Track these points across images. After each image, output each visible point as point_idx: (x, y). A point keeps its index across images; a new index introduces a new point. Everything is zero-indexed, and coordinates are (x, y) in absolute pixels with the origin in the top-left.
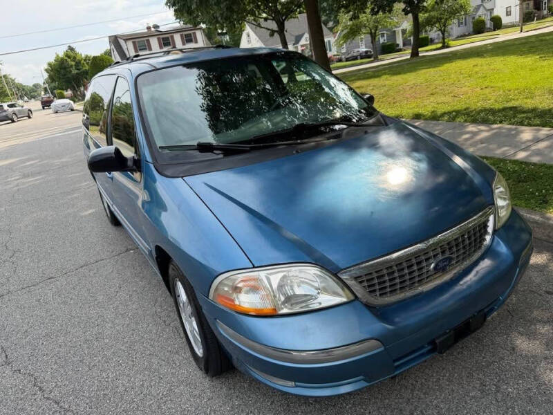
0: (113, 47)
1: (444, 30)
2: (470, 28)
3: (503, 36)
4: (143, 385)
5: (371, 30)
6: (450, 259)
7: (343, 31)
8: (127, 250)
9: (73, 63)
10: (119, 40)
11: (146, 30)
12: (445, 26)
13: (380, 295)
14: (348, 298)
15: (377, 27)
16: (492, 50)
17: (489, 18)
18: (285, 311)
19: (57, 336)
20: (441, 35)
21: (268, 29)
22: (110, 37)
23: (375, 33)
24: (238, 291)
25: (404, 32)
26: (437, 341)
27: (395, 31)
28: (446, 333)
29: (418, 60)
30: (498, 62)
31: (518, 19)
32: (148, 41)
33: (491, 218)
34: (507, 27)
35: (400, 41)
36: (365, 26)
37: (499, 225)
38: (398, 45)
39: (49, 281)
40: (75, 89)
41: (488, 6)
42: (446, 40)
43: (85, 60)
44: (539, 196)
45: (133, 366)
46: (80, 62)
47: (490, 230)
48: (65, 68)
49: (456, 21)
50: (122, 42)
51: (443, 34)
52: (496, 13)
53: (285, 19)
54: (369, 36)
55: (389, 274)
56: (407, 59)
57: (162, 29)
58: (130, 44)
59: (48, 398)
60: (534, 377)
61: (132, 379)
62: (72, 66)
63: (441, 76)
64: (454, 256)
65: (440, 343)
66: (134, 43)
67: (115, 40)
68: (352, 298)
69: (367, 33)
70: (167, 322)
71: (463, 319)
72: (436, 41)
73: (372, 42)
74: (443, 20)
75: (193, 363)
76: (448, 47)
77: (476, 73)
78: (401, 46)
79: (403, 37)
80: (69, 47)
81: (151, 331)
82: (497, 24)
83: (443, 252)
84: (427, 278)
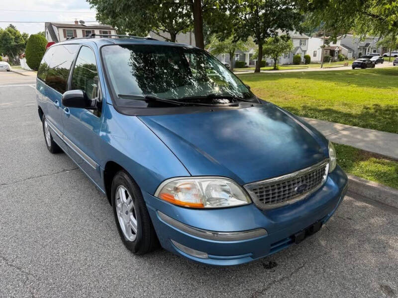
0: (47, 30)
1: (276, 59)
2: (292, 60)
3: (310, 68)
4: (86, 259)
5: (230, 51)
6: (306, 186)
7: (212, 48)
8: (64, 170)
9: (14, 37)
10: (53, 26)
11: (74, 23)
12: (277, 56)
13: (266, 203)
14: (248, 202)
15: (234, 49)
16: (305, 75)
17: (303, 56)
18: (208, 206)
19: (13, 224)
20: (274, 61)
21: (165, 38)
22: (46, 23)
23: (233, 53)
24: (178, 191)
25: (251, 55)
26: (296, 236)
27: (245, 54)
28: (301, 231)
29: (260, 74)
30: (311, 83)
31: (320, 60)
32: (75, 31)
33: (328, 165)
34: (313, 63)
35: (247, 61)
36: (227, 48)
37: (331, 171)
38: (246, 64)
39: (3, 186)
40: (11, 56)
41: (303, 48)
42: (277, 65)
43: (23, 37)
44: (341, 162)
45: (78, 246)
46: (19, 37)
47: (326, 172)
48: (6, 40)
49: (283, 54)
50: (55, 28)
51: (275, 61)
52: (307, 54)
53: (177, 33)
54: (229, 54)
55: (266, 191)
56: (253, 73)
57: (86, 24)
58: (61, 31)
59: (11, 265)
60: (345, 265)
61: (78, 255)
62: (12, 39)
63: (276, 86)
64: (308, 184)
65: (298, 236)
66: (64, 31)
67: (50, 26)
68: (250, 202)
69: (228, 52)
70: (101, 220)
71: (310, 224)
72: (270, 65)
73: (230, 59)
74: (276, 52)
75: (123, 246)
76: (277, 69)
77: (298, 87)
78: (248, 64)
79: (250, 58)
80: (11, 25)
81: (88, 225)
82: (308, 60)
83: (302, 181)
84: (293, 195)
